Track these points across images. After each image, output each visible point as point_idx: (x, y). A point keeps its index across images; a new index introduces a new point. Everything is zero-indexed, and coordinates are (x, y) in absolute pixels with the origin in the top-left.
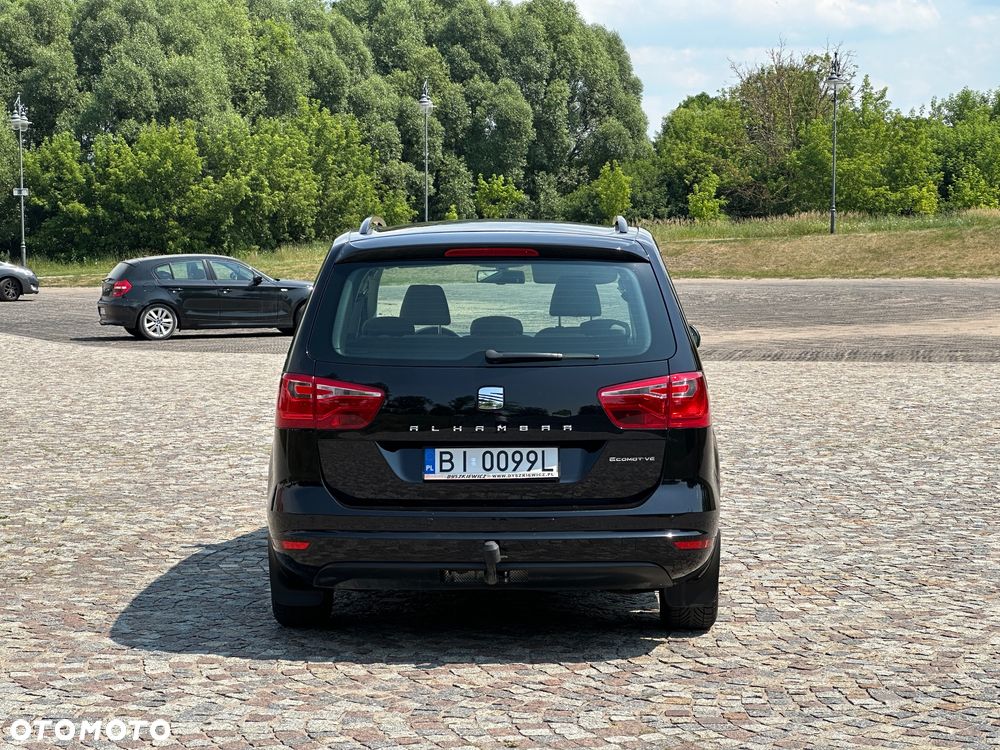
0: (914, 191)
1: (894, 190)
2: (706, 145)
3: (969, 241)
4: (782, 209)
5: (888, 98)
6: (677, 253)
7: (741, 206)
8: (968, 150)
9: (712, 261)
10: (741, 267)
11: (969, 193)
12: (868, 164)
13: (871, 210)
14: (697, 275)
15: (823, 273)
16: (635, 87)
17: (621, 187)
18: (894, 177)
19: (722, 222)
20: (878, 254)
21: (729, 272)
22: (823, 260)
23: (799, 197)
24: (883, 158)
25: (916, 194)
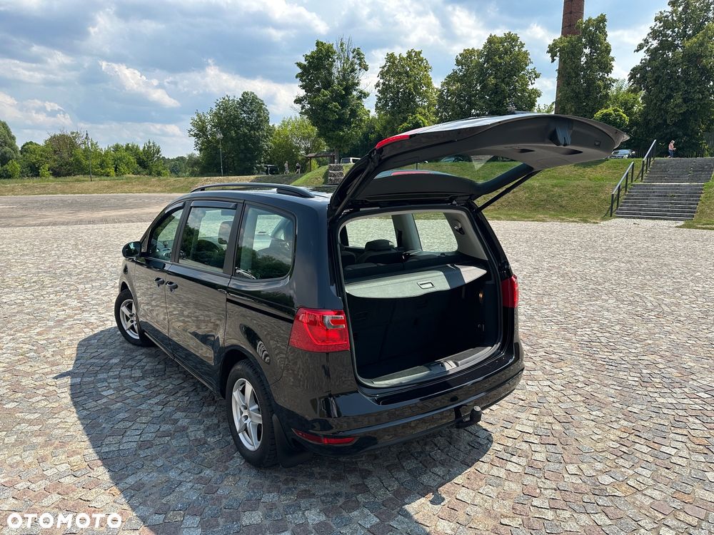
0: (108, 170)
1: (103, 169)
2: (41, 156)
3: (134, 183)
4: (69, 174)
5: (98, 144)
6: (44, 187)
7: (56, 173)
8: (121, 159)
9: (57, 189)
10: (67, 191)
11: (123, 170)
12: (95, 162)
13: (96, 174)
14: (52, 194)
15: (93, 193)
16: (13, 138)
17: (16, 168)
18: (102, 165)
19: (51, 178)
20: (109, 187)
21: (64, 193)
22: (92, 189)
23: (74, 171)
24: (99, 161)
25: (109, 171)
